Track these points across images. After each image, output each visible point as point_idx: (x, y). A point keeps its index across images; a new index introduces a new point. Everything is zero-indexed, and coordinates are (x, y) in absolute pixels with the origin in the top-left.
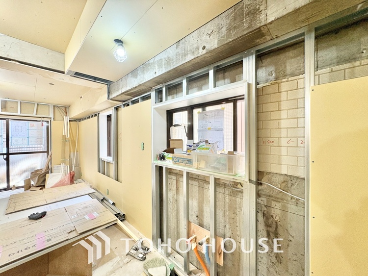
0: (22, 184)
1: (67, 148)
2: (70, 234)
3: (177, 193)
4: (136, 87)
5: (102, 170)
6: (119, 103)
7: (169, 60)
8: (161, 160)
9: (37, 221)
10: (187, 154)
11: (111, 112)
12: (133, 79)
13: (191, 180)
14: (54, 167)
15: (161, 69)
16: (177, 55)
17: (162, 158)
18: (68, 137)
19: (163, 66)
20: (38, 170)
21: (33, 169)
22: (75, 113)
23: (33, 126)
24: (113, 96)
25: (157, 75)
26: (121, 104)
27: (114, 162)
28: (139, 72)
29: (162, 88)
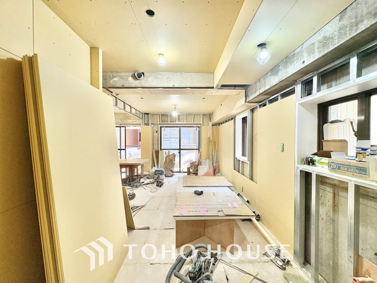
0: (186, 171)
1: (211, 147)
2: (219, 212)
3: (334, 210)
4: (276, 85)
5: (237, 168)
6: (256, 104)
7: (326, 40)
8: (309, 164)
9: (199, 196)
10: (357, 159)
11: (247, 114)
12: (273, 77)
13: (363, 198)
14: (203, 161)
15: (312, 56)
16: (340, 29)
17: (311, 162)
18: (211, 138)
19: (316, 50)
20: (194, 162)
21: (191, 161)
22: (217, 118)
23: (191, 130)
24: (251, 98)
25: (306, 64)
26: (258, 105)
27: (248, 162)
28: (280, 67)
29: (312, 77)
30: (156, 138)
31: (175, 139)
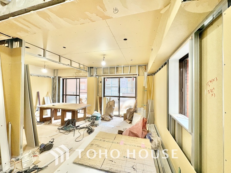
14: (138, 108)
18: (146, 87)
20: (130, 109)
30: (100, 87)
31: (115, 88)
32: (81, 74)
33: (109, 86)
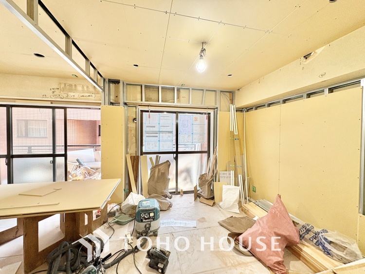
1: (237, 148)
18: (236, 133)
23: (196, 119)
30: (133, 132)
31: (168, 134)
32: (75, 96)
33: (152, 129)
